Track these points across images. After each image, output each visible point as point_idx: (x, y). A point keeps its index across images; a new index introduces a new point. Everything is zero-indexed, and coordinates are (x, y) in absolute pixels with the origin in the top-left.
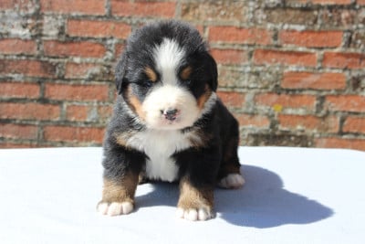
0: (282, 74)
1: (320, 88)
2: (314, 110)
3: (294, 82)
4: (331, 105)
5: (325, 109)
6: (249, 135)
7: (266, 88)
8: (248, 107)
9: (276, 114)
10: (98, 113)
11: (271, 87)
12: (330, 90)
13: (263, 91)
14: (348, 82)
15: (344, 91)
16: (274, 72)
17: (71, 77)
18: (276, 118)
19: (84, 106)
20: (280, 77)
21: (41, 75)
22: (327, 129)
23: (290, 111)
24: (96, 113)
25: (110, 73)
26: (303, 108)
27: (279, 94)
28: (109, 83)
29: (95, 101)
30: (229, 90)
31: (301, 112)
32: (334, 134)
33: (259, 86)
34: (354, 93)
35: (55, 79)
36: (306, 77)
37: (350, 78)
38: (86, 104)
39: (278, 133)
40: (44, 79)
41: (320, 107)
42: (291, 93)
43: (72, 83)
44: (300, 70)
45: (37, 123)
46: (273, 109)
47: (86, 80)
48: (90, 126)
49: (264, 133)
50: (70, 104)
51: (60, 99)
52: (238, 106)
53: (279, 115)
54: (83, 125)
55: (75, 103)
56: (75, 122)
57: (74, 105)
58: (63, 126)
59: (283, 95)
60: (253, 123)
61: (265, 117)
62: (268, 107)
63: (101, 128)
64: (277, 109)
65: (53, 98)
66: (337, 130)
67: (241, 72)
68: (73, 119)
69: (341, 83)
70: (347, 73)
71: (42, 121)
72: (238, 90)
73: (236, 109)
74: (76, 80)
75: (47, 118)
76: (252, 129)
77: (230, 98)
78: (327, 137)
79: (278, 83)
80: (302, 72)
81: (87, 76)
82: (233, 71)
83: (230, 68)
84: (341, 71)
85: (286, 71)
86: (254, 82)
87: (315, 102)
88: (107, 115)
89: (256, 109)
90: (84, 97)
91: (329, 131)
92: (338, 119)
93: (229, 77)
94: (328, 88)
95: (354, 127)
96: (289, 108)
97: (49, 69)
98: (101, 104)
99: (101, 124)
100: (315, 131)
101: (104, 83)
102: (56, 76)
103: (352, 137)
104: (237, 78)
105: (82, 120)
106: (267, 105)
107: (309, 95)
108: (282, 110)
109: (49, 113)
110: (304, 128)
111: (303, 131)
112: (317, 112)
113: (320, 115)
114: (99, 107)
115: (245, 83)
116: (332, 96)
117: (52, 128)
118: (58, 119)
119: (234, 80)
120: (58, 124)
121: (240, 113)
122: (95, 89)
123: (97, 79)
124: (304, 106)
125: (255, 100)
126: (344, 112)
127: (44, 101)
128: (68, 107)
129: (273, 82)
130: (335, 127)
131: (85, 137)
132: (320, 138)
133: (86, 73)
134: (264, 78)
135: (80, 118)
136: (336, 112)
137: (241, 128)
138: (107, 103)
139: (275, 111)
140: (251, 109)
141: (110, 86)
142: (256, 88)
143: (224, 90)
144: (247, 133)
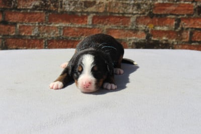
0: (153, 5)
1: (177, 14)
2: (174, 27)
3: (161, 10)
4: (184, 24)
5: (180, 26)
6: (133, 43)
7: (144, 14)
8: (132, 26)
9: (150, 29)
10: (39, 30)
11: (147, 13)
12: (183, 15)
13: (142, 16)
14: (195, 10)
15: (193, 15)
16: (149, 3)
17: (21, 7)
18: (150, 33)
19: (30, 26)
20: (153, 7)
21: (3, 7)
22: (182, 39)
23: (158, 28)
24: (37, 30)
25: (46, 5)
26: (166, 26)
27: (152, 18)
28: (45, 11)
29: (37, 22)
30: (121, 15)
31: (165, 28)
32: (186, 42)
33: (139, 13)
34: (199, 16)
35: (11, 9)
36: (168, 6)
37: (196, 7)
38: (31, 25)
39: (151, 42)
40: (5, 9)
41: (177, 25)
42: (159, 17)
43: (22, 11)
44: (165, 2)
46: (148, 27)
47: (31, 10)
48: (34, 38)
49: (142, 42)
50: (21, 25)
51: (15, 21)
52: (127, 25)
53: (152, 31)
54: (30, 38)
55: (24, 24)
56: (24, 36)
57: (24, 26)
58: (17, 39)
59: (154, 18)
60: (136, 36)
61: (143, 32)
62: (145, 26)
63: (41, 40)
64: (150, 27)
65: (11, 21)
66: (188, 40)
67: (128, 4)
68: (23, 34)
69: (191, 10)
70: (194, 4)
71: (4, 35)
72: (126, 15)
73: (126, 27)
74: (25, 9)
75: (7, 34)
76: (135, 39)
77: (121, 20)
78: (182, 44)
79: (151, 11)
80: (166, 4)
81: (31, 7)
82: (123, 3)
83: (121, 2)
84: (190, 3)
85: (156, 3)
86: (136, 10)
87: (174, 23)
88: (45, 31)
89: (138, 27)
90: (30, 20)
91: (183, 40)
92: (189, 33)
93: (120, 7)
94: (182, 13)
95: (198, 38)
96: (158, 26)
97: (8, 3)
98: (41, 24)
99: (41, 37)
100: (174, 40)
101: (42, 11)
102: (12, 7)
103: (197, 44)
104: (126, 8)
105: (29, 34)
106: (144, 24)
107: (170, 18)
108: (154, 27)
109: (8, 30)
110: (167, 39)
111: (166, 41)
112: (176, 28)
113: (177, 30)
114: (39, 27)
115: (130, 11)
116: (185, 18)
117: (10, 40)
118: (14, 34)
119: (123, 9)
120: (14, 37)
121: (127, 29)
122: (37, 15)
123: (38, 9)
124: (167, 25)
125: (137, 21)
126: (192, 28)
127: (5, 22)
128: (20, 27)
129: (148, 10)
130: (186, 38)
131: (31, 45)
132: (177, 44)
133: (31, 5)
134: (142, 8)
135: (28, 33)
136: (187, 29)
137: (128, 39)
138: (44, 24)
139: (149, 28)
140: (134, 27)
141: (46, 13)
142: (138, 14)
143: (117, 15)
144: (131, 42)
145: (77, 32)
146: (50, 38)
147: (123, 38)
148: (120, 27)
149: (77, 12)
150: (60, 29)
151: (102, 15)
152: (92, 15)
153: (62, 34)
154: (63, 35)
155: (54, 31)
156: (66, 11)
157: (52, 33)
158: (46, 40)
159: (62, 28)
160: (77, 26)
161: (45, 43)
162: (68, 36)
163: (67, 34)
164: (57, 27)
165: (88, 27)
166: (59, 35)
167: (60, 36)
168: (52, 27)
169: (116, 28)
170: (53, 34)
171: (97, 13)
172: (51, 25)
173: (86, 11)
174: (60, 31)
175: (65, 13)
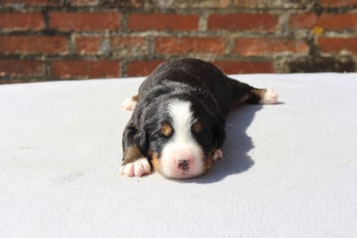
6: (286, 63)
7: (303, 8)
8: (283, 30)
9: (316, 37)
10: (111, 45)
11: (310, 6)
13: (300, 12)
17: (78, 4)
18: (316, 43)
19: (95, 38)
21: (45, 4)
23: (332, 35)
24: (108, 45)
26: (347, 30)
27: (319, 14)
28: (122, 10)
29: (107, 31)
30: (261, 12)
31: (345, 35)
33: (295, 7)
35: (60, 8)
38: (96, 35)
39: (318, 60)
40: (48, 8)
42: (333, 12)
43: (79, 11)
45: (43, 58)
46: (312, 32)
47: (95, 7)
48: (102, 59)
49: (302, 60)
50: (78, 36)
51: (67, 30)
52: (272, 31)
53: (320, 38)
55: (85, 34)
56: (85, 55)
57: (84, 39)
59: (324, 15)
60: (290, 50)
61: (303, 42)
62: (306, 31)
63: (116, 62)
64: (317, 33)
68: (83, 52)
71: (49, 56)
72: (271, 12)
73: (270, 34)
74: (84, 7)
75: (54, 53)
76: (289, 56)
77: (262, 21)
79: (318, 1)
81: (95, 3)
86: (289, 1)
88: (122, 46)
89: (293, 34)
96: (331, 30)
98: (114, 33)
99: (115, 57)
101: (116, 10)
102: (61, 3)
105: (93, 53)
106: (306, 28)
108: (324, 32)
109: (56, 47)
111: (348, 57)
114: (111, 38)
115: (278, 3)
117: (60, 64)
118: (66, 53)
120: (67, 57)
121: (274, 38)
123: (108, 5)
124: (349, 27)
125: (291, 22)
127: (50, 32)
128: (77, 39)
135: (91, 51)
137: (275, 55)
138: (120, 33)
139: (314, 34)
140: (286, 33)
141: (123, 13)
142: (292, 8)
143: (254, 12)
144: (282, 61)
145: (181, 46)
146: (131, 57)
147: (266, 54)
148: (259, 33)
149: (179, 9)
150: (150, 41)
151: (225, 13)
152: (207, 15)
153: (152, 51)
154: (155, 51)
155: (138, 44)
156: (159, 9)
157: (134, 50)
158: (125, 62)
159: (153, 39)
160: (180, 35)
161: (123, 67)
162: (165, 53)
163: (163, 50)
164: (144, 38)
165: (200, 35)
166: (147, 53)
167: (150, 54)
168: (135, 38)
169: (252, 36)
170: (137, 51)
171: (216, 9)
172: (133, 35)
173: (196, 5)
174: (149, 46)
175: (157, 11)
